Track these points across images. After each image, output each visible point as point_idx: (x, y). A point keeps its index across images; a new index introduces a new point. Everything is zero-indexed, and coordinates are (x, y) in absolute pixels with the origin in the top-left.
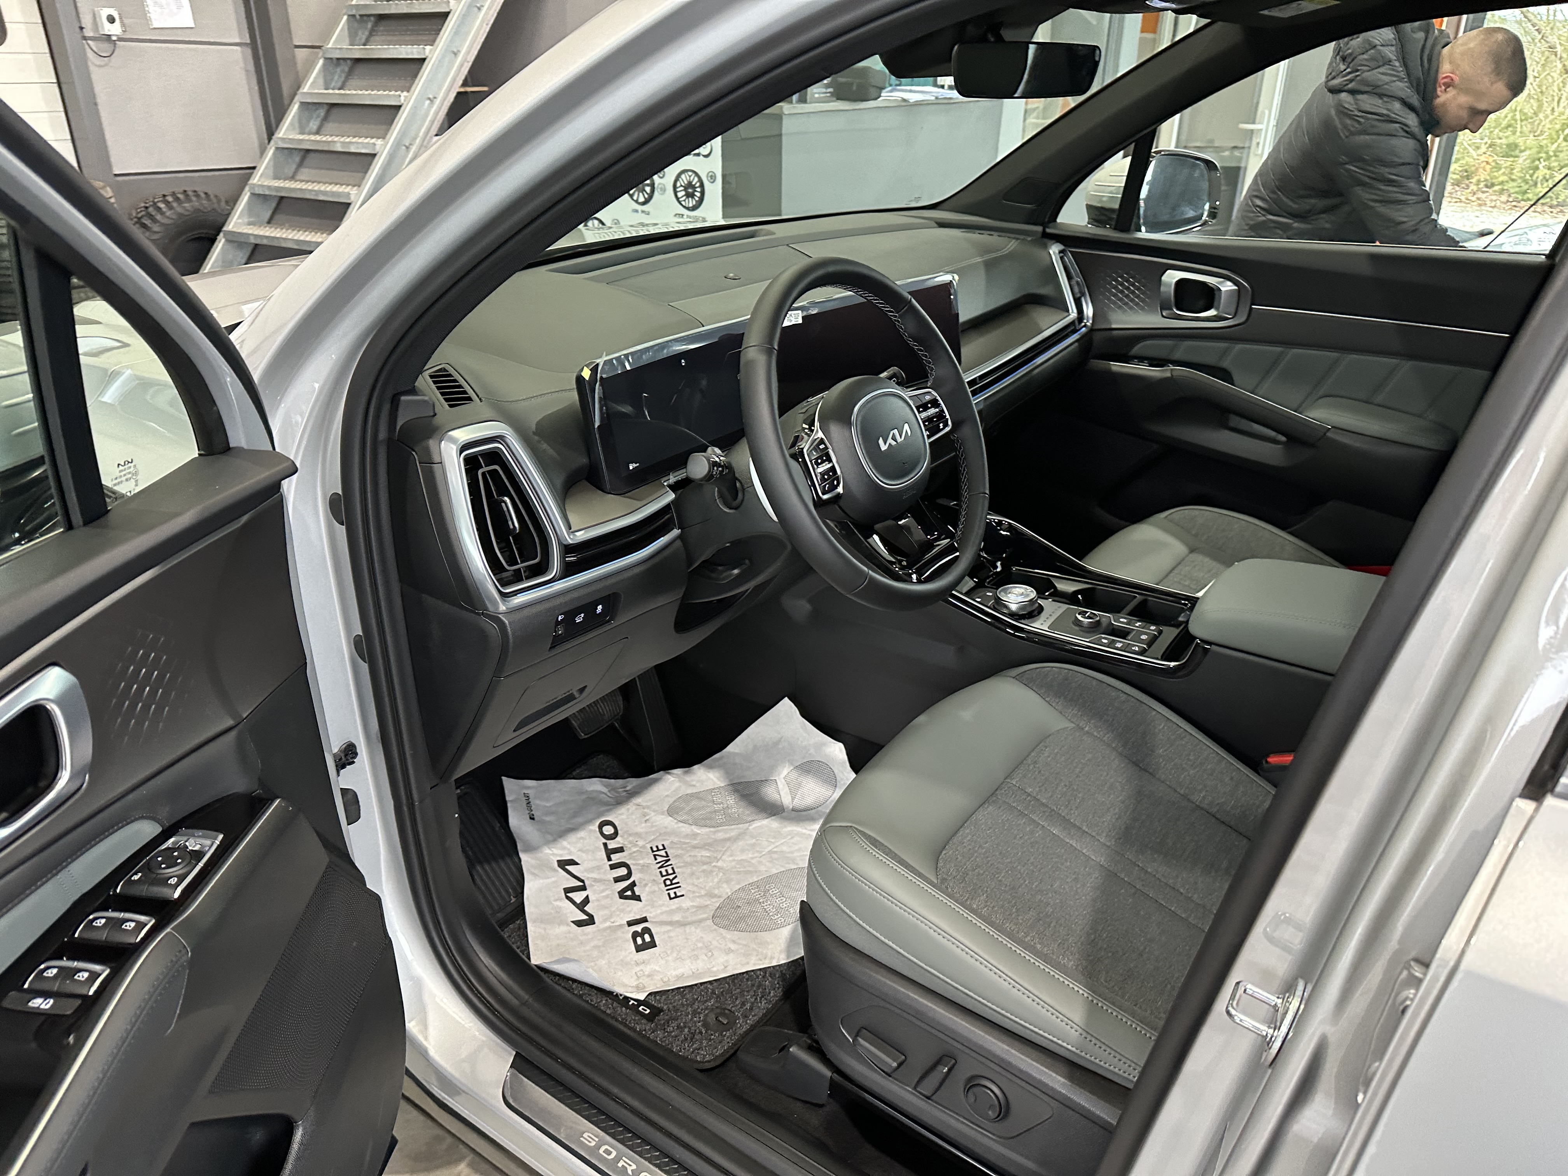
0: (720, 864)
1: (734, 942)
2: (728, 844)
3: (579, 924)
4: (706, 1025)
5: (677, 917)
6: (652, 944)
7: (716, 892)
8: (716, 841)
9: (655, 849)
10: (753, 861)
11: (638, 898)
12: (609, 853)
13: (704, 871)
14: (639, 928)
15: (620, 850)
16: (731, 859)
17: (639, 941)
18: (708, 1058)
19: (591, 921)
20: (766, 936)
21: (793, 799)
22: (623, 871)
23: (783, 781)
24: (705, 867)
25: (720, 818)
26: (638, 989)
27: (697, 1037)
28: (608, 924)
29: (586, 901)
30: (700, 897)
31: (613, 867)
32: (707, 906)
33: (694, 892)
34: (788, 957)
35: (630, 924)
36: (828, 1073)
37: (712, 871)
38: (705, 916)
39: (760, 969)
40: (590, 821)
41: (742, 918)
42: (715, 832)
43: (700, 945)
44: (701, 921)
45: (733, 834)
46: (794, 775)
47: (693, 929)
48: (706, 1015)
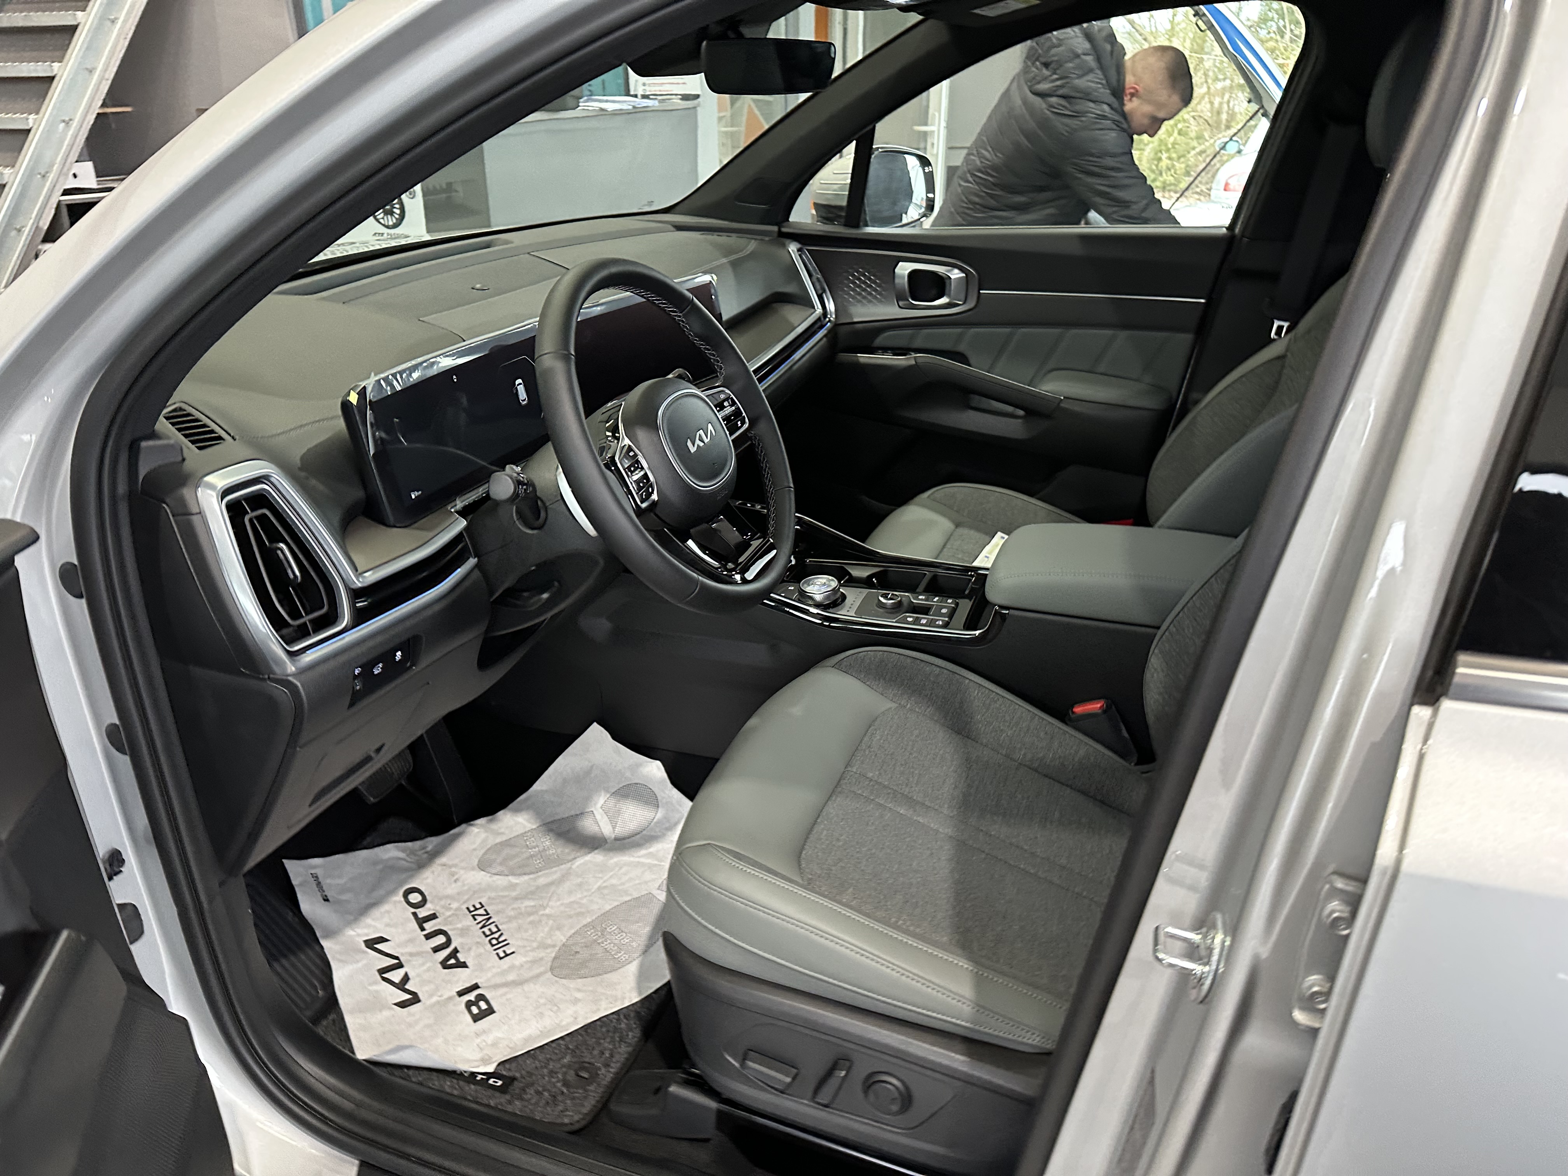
0: (547, 911)
1: (579, 990)
2: (553, 888)
3: (402, 1005)
4: (566, 1084)
5: (511, 977)
6: (490, 1011)
7: (549, 942)
8: (538, 888)
9: (472, 909)
10: (584, 901)
11: (464, 965)
12: (421, 922)
13: (531, 923)
14: (471, 996)
15: (433, 917)
16: (558, 903)
17: (475, 1010)
18: (576, 1118)
19: (415, 999)
20: (613, 977)
21: (614, 828)
22: (441, 939)
23: (601, 810)
24: (532, 918)
25: (537, 862)
26: (485, 1061)
27: (560, 1098)
28: (435, 999)
29: (406, 978)
30: (533, 950)
31: (428, 937)
32: (541, 959)
33: (524, 947)
34: (640, 993)
35: (461, 994)
36: (713, 1104)
37: (540, 921)
38: (542, 969)
39: (613, 1013)
40: (392, 892)
41: (583, 964)
42: (535, 879)
43: (542, 1001)
44: (538, 976)
45: (555, 877)
46: (612, 802)
47: (532, 985)
48: (565, 1074)
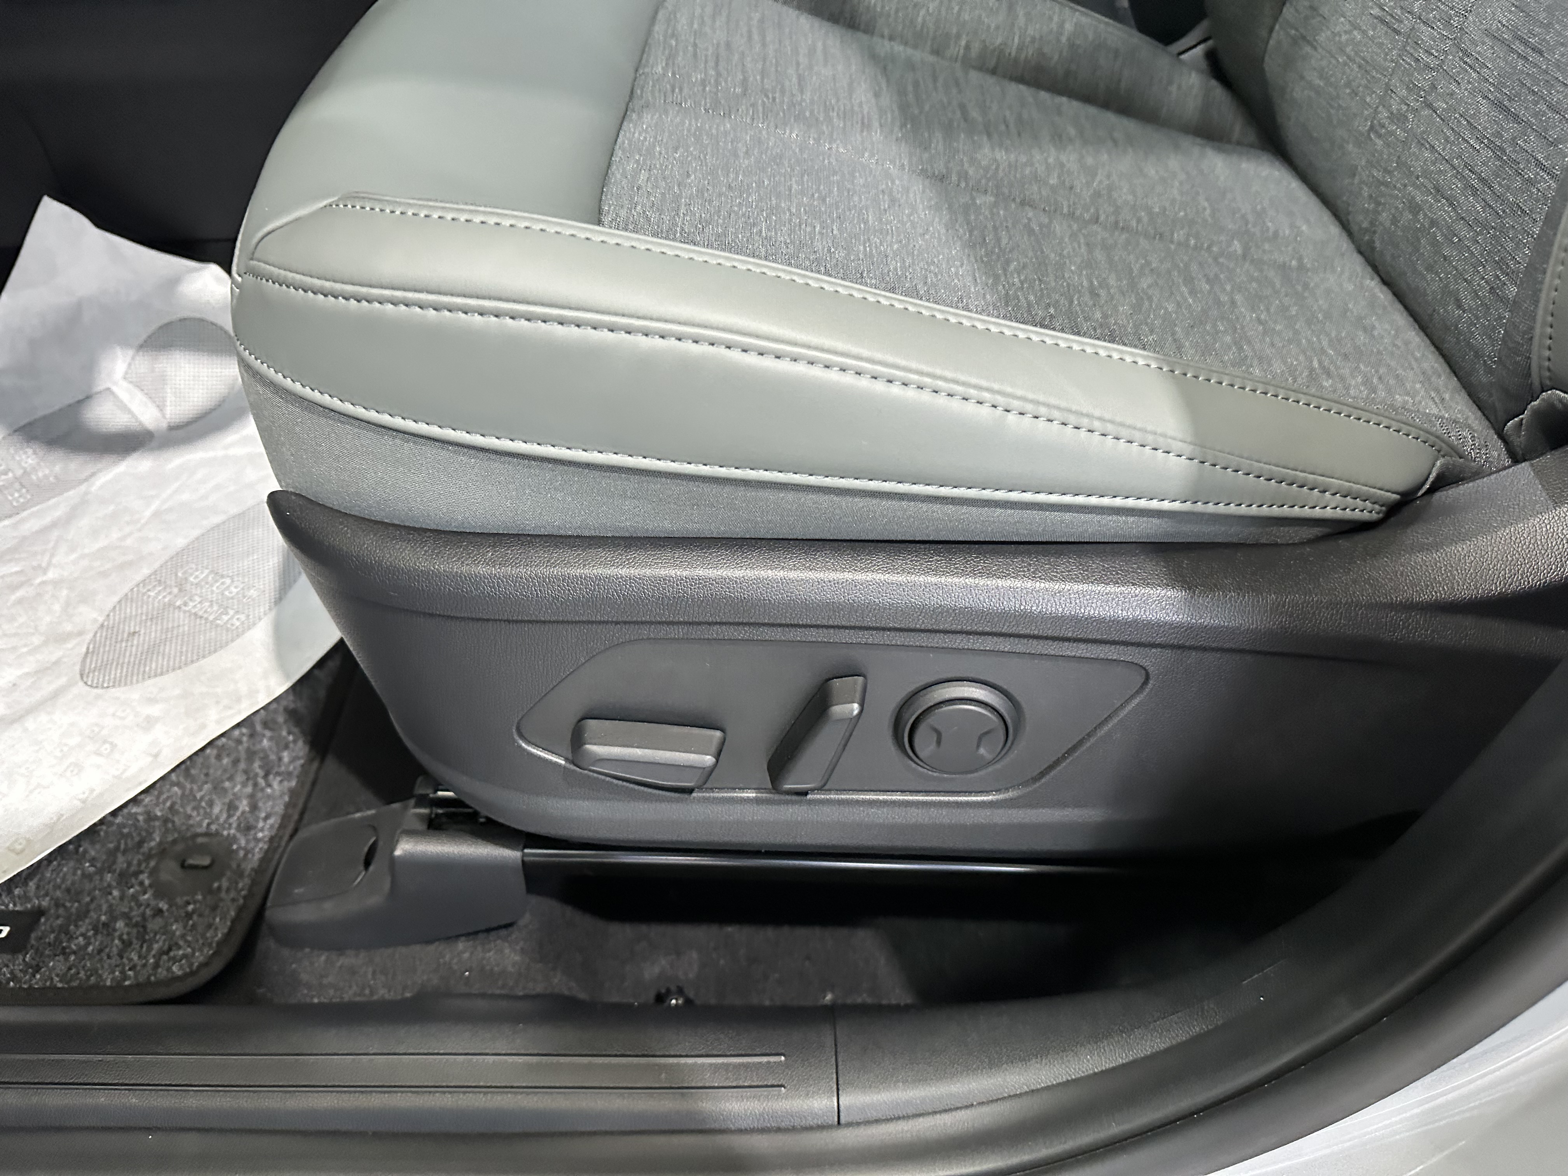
0: (51, 575)
1: (152, 701)
2: (55, 534)
4: (161, 890)
7: (68, 627)
8: (24, 538)
10: (129, 542)
13: (20, 602)
16: (73, 556)
20: (223, 660)
21: (161, 408)
23: (125, 384)
24: (19, 593)
25: (16, 497)
30: (35, 650)
32: (57, 663)
33: (14, 649)
34: (287, 676)
37: (39, 595)
38: (63, 680)
39: (238, 725)
41: (152, 650)
42: (15, 526)
43: (74, 741)
44: (55, 695)
45: (58, 513)
46: (143, 363)
47: (43, 718)
48: (153, 872)
